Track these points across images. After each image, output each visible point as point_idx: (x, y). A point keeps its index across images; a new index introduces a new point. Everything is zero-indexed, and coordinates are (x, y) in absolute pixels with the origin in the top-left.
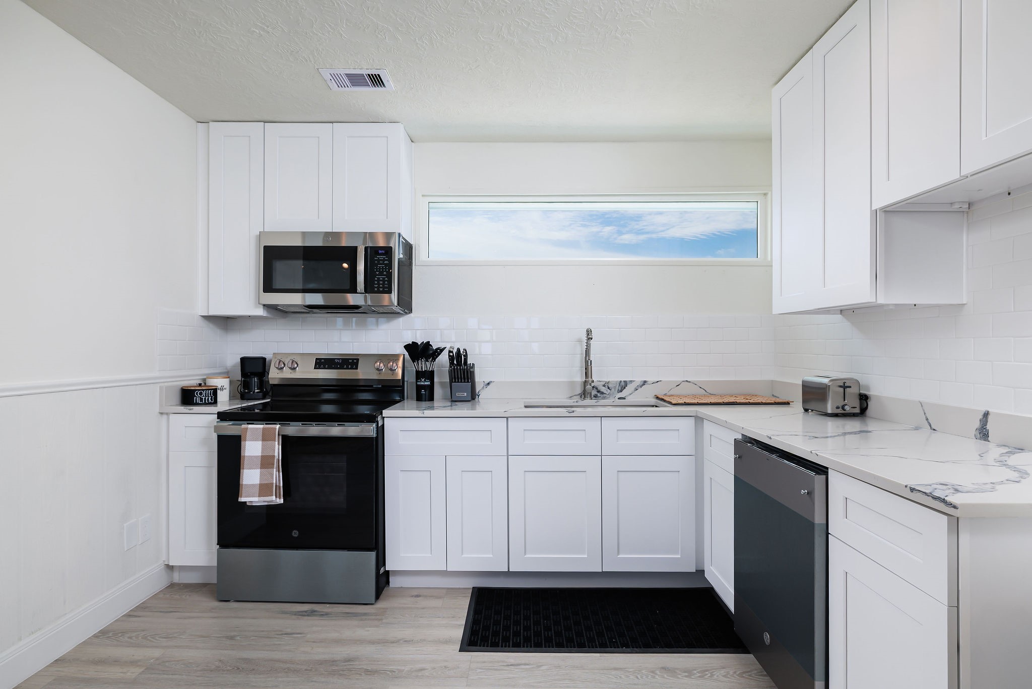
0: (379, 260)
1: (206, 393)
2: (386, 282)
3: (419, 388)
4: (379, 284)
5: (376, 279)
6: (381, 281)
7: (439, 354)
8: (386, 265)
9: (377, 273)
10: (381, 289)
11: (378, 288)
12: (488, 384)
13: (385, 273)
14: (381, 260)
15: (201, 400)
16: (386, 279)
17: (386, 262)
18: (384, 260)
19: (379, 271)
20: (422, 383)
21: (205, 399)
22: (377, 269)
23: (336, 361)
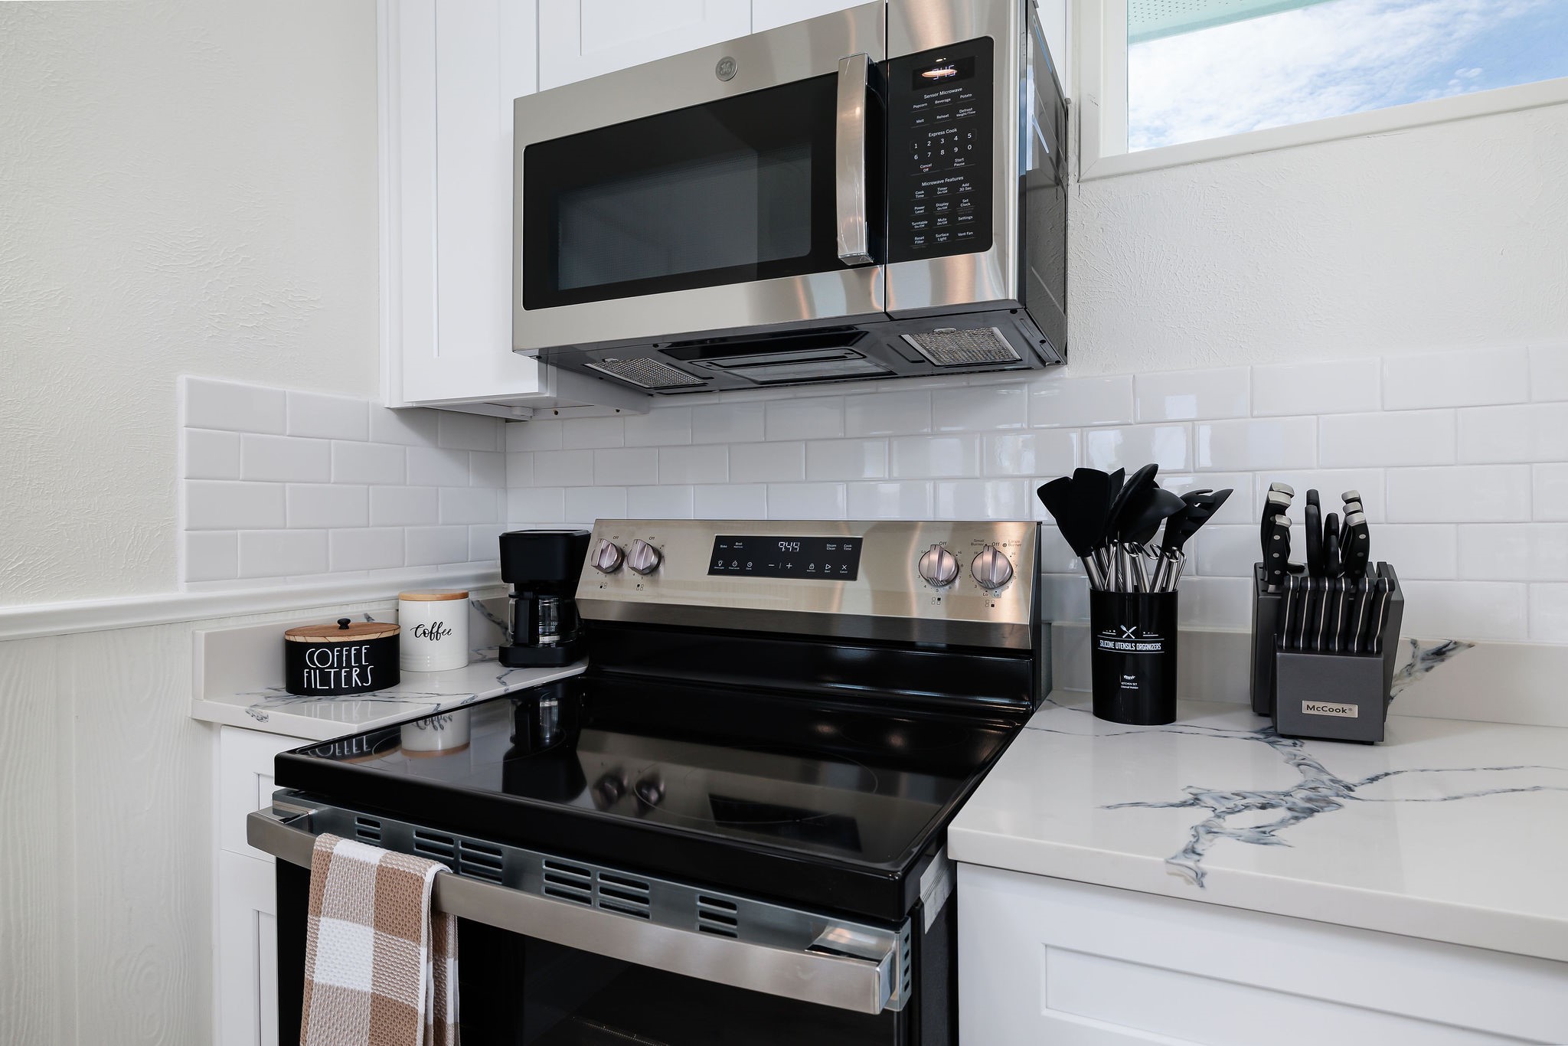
0: (933, 109)
1: (340, 657)
2: (965, 203)
3: (1106, 667)
4: (931, 216)
5: (920, 195)
6: (942, 199)
7: (1200, 521)
8: (964, 125)
9: (926, 168)
10: (942, 237)
11: (930, 232)
12: (1440, 653)
13: (959, 163)
14: (942, 110)
15: (325, 678)
16: (966, 187)
17: (962, 113)
18: (956, 104)
19: (936, 159)
20: (1126, 646)
21: (338, 675)
22: (922, 151)
23: (782, 545)
